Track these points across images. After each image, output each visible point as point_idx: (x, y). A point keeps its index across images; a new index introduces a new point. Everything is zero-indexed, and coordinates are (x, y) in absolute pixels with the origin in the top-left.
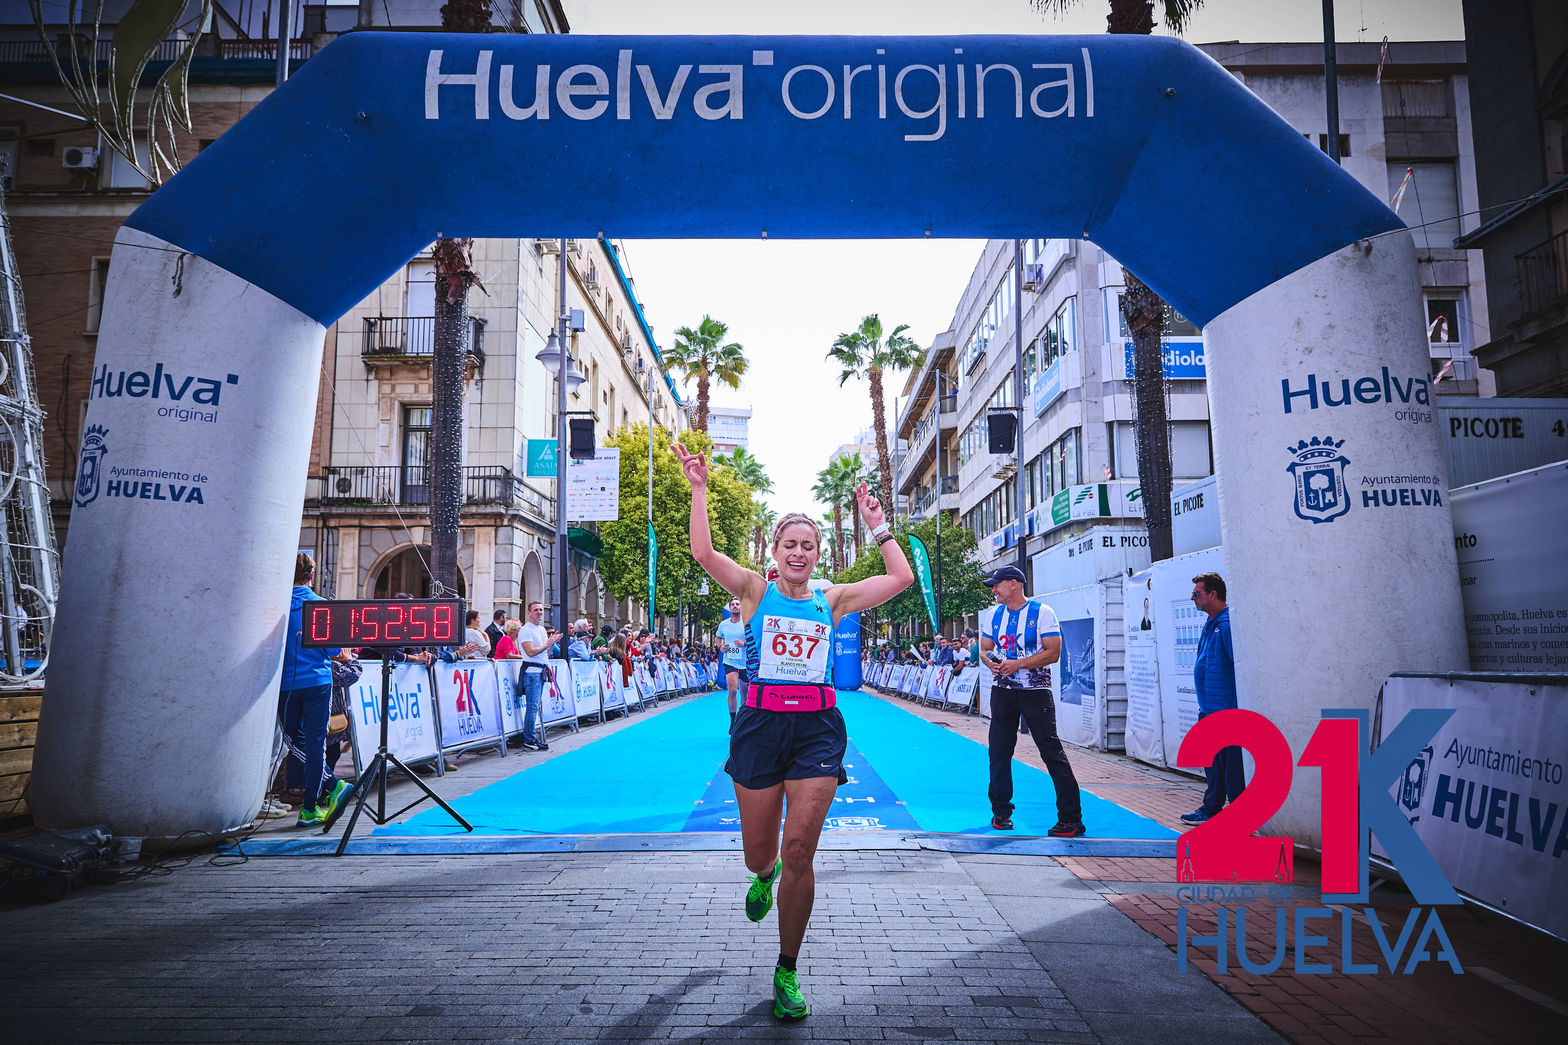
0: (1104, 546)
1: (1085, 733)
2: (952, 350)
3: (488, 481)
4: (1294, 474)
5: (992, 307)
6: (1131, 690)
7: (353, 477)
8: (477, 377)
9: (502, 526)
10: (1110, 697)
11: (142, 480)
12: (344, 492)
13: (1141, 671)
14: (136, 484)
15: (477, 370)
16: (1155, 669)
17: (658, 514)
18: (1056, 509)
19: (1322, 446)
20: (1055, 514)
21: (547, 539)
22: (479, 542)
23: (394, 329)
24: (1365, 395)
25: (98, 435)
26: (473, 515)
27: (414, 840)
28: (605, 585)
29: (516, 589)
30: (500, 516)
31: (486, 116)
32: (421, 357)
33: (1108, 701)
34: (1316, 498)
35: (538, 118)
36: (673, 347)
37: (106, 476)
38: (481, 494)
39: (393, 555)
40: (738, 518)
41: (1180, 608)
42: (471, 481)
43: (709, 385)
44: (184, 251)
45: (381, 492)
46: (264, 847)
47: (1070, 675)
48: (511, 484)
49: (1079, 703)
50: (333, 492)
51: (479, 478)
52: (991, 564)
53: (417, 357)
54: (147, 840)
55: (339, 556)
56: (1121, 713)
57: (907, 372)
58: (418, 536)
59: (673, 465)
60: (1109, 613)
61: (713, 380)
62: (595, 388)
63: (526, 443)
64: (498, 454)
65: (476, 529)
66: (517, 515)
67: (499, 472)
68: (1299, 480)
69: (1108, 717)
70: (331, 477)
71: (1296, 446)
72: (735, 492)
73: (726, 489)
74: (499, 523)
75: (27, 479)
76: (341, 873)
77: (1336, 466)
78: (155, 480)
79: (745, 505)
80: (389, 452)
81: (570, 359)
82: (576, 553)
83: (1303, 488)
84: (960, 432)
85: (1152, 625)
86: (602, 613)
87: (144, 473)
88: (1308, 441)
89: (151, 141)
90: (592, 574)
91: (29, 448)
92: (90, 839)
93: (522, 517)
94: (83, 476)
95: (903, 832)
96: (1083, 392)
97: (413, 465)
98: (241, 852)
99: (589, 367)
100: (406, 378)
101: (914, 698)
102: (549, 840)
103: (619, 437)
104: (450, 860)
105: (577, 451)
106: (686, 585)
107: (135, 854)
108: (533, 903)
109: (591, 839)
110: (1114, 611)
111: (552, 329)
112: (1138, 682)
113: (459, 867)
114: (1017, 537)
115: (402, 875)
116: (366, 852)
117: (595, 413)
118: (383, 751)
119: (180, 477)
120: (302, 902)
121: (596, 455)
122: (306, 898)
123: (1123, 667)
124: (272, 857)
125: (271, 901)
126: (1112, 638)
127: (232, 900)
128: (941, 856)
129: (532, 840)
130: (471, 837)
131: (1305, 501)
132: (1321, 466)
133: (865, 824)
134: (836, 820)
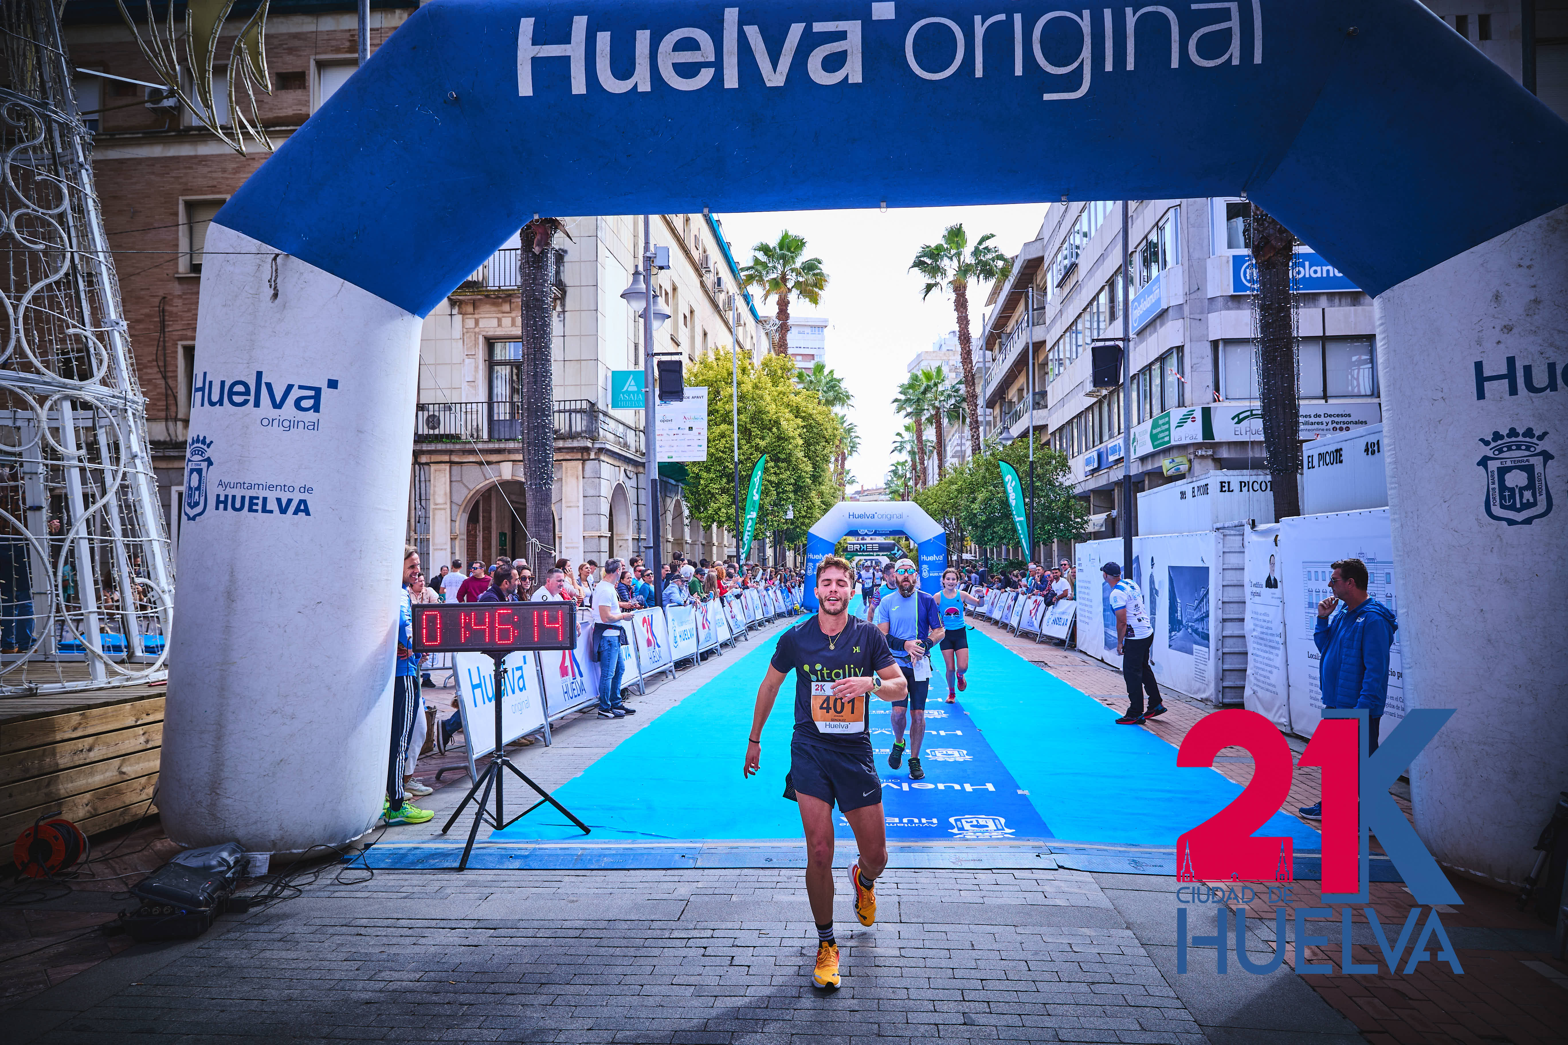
0: (1222, 491)
1: (1198, 685)
2: (1041, 259)
3: (573, 415)
4: (1486, 468)
5: (1085, 215)
6: (1251, 646)
7: (442, 413)
8: (559, 309)
9: (589, 459)
10: (1226, 650)
11: (248, 493)
12: (434, 428)
13: (1265, 630)
14: (243, 498)
15: (558, 302)
16: (1281, 629)
17: (743, 442)
18: (1155, 432)
19: (1520, 438)
20: (1153, 438)
21: (633, 469)
22: (567, 476)
25: (202, 446)
26: (560, 449)
27: (535, 849)
28: (691, 512)
29: (605, 522)
30: (587, 449)
31: (583, 91)
32: (503, 290)
33: (1223, 654)
34: (1512, 496)
35: (640, 89)
36: (751, 264)
37: (213, 490)
38: (567, 428)
39: (484, 490)
41: (1313, 570)
42: (556, 415)
43: (789, 303)
44: (277, 251)
45: (469, 427)
46: (388, 858)
47: (1180, 622)
48: (597, 417)
49: (1190, 652)
50: (422, 429)
51: (565, 411)
52: (1083, 484)
53: (499, 290)
54: (274, 854)
55: (432, 492)
56: (1237, 667)
57: (992, 282)
58: (506, 472)
59: (757, 392)
60: (1226, 562)
61: (793, 296)
62: (676, 311)
63: (610, 374)
64: (583, 387)
65: (564, 463)
66: (603, 449)
67: (585, 405)
68: (1492, 476)
69: (1224, 671)
70: (420, 413)
71: (1489, 438)
72: (819, 418)
73: (811, 415)
74: (586, 457)
75: (134, 471)
76: (466, 896)
77: (1537, 461)
78: (262, 494)
79: (829, 431)
80: (475, 388)
81: (655, 296)
82: (661, 481)
83: (1496, 486)
84: (1049, 346)
85: (1279, 584)
86: (687, 538)
87: (251, 487)
88: (1504, 432)
89: (231, 105)
90: (677, 501)
91: (134, 438)
92: (220, 864)
93: (608, 450)
94: (190, 488)
95: (1036, 844)
96: (1186, 309)
97: (500, 400)
98: (366, 865)
99: (670, 291)
100: (489, 312)
101: (1005, 626)
102: (670, 851)
103: (701, 363)
104: (573, 879)
105: (666, 392)
106: (773, 513)
107: (264, 870)
108: (666, 950)
109: (713, 851)
110: (1233, 560)
111: (637, 266)
112: (1260, 641)
113: (584, 891)
114: (1112, 458)
115: (528, 903)
116: (491, 866)
117: (681, 354)
118: (500, 756)
119: (286, 489)
120: (432, 943)
121: (685, 396)
122: (436, 936)
123: (1242, 620)
124: (396, 872)
125: (402, 941)
126: (1229, 589)
127: (364, 937)
128: (1081, 879)
129: (653, 852)
130: (591, 843)
131: (1498, 500)
132: (1519, 461)
133: (992, 826)
134: (960, 820)
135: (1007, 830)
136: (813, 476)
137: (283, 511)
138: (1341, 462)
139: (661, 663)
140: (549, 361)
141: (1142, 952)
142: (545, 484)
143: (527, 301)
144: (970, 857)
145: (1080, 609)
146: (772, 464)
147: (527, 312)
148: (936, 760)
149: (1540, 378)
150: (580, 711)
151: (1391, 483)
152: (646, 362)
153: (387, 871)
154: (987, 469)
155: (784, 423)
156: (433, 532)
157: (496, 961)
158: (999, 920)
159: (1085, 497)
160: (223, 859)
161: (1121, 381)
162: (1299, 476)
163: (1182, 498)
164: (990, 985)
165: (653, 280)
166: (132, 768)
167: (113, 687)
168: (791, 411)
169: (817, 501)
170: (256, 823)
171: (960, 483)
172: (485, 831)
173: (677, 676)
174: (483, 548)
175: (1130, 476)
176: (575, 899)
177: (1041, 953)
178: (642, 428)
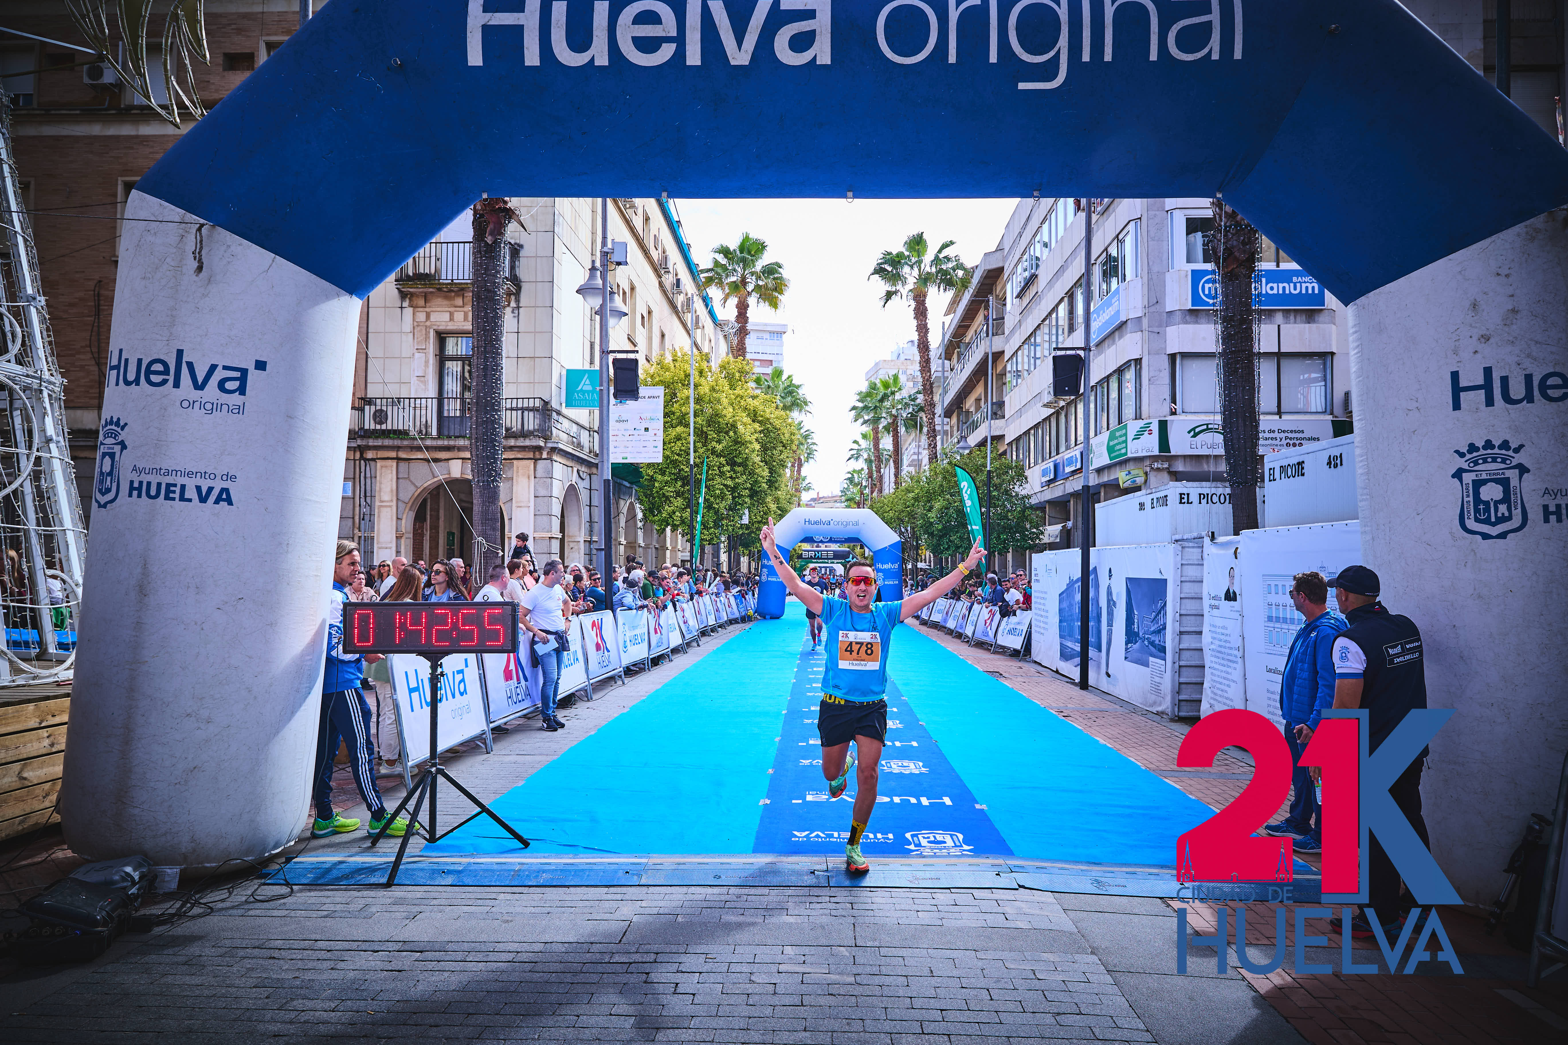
0: (1181, 503)
1: (1153, 698)
2: (1001, 270)
3: (526, 413)
4: (1461, 481)
5: (1046, 226)
6: (1209, 660)
7: (390, 408)
8: (513, 304)
9: (541, 459)
10: (1182, 663)
11: (165, 480)
12: (381, 423)
13: (1223, 644)
14: (159, 485)
15: (513, 297)
16: (1239, 643)
17: (699, 445)
18: (1111, 443)
19: (1496, 451)
20: (1110, 450)
21: (586, 470)
22: (518, 476)
23: (427, 255)
24: (1550, 392)
25: (116, 428)
26: (511, 448)
27: (469, 864)
28: (644, 515)
29: (556, 523)
30: (539, 449)
31: (537, 63)
32: (456, 284)
33: (1180, 666)
34: (1487, 510)
35: (596, 64)
36: (710, 265)
37: (126, 476)
38: (519, 427)
39: (432, 487)
40: (781, 448)
41: (1273, 584)
42: (509, 412)
43: (748, 306)
44: (202, 221)
45: (418, 423)
46: (311, 872)
47: (1137, 634)
48: (550, 416)
49: (1146, 665)
50: (369, 424)
51: (517, 409)
52: (1038, 495)
53: (452, 283)
54: (185, 869)
55: (377, 489)
56: (1194, 680)
57: (952, 291)
58: (457, 469)
59: (714, 395)
60: (1184, 574)
61: (752, 300)
62: (634, 310)
63: (564, 373)
64: (536, 385)
65: (515, 462)
66: (556, 448)
67: (538, 403)
68: (1467, 489)
69: (1180, 684)
70: (367, 408)
71: (1464, 450)
72: (777, 423)
73: (768, 419)
74: (538, 456)
75: (49, 455)
76: (392, 915)
77: (1513, 475)
78: (180, 481)
79: (787, 435)
80: (425, 383)
81: (612, 293)
82: (615, 482)
83: (1471, 499)
84: (1007, 356)
85: (1238, 597)
86: (641, 541)
87: (168, 473)
88: (1480, 444)
89: (166, 75)
90: (631, 503)
91: (49, 421)
92: (123, 879)
93: (561, 450)
94: (102, 473)
95: (995, 861)
96: (1145, 322)
97: (450, 396)
98: (286, 880)
99: (627, 290)
100: (441, 306)
101: (959, 636)
102: (613, 867)
103: (658, 364)
104: (509, 896)
105: (621, 391)
106: (728, 517)
107: (174, 885)
108: (605, 976)
109: (658, 867)
110: (1191, 572)
111: (593, 262)
112: (1218, 654)
113: (519, 910)
114: (1068, 470)
115: (459, 923)
116: (421, 882)
117: (637, 352)
118: (434, 765)
119: (207, 476)
120: (352, 967)
121: (640, 395)
122: (357, 959)
123: (1200, 633)
124: (318, 888)
125: (318, 965)
126: (1187, 600)
127: (277, 961)
128: (1043, 899)
129: (595, 867)
130: (529, 858)
131: (1472, 514)
132: (1494, 474)
133: (950, 843)
134: (916, 835)
135: (966, 847)
136: (769, 481)
137: (203, 499)
138: (1303, 475)
139: (610, 668)
140: (500, 354)
141: (1109, 979)
142: (493, 481)
143: (478, 292)
144: (928, 875)
145: (1036, 620)
146: (728, 468)
147: (478, 303)
148: (891, 772)
149: (1517, 390)
150: (525, 716)
151: (1361, 495)
152: (601, 359)
153: (308, 887)
154: (945, 478)
155: (741, 427)
156: (378, 531)
157: (420, 987)
158: (960, 944)
159: (1040, 507)
160: (128, 874)
161: (1082, 391)
162: (1258, 489)
163: (1141, 509)
164: (950, 1016)
165: (610, 276)
166: (33, 774)
167: (18, 686)
168: (748, 415)
169: (773, 507)
170: (165, 834)
171: (916, 491)
172: (416, 844)
173: (626, 682)
174: (430, 548)
175: (1088, 487)
176: (510, 919)
177: (1003, 981)
178: (596, 428)
